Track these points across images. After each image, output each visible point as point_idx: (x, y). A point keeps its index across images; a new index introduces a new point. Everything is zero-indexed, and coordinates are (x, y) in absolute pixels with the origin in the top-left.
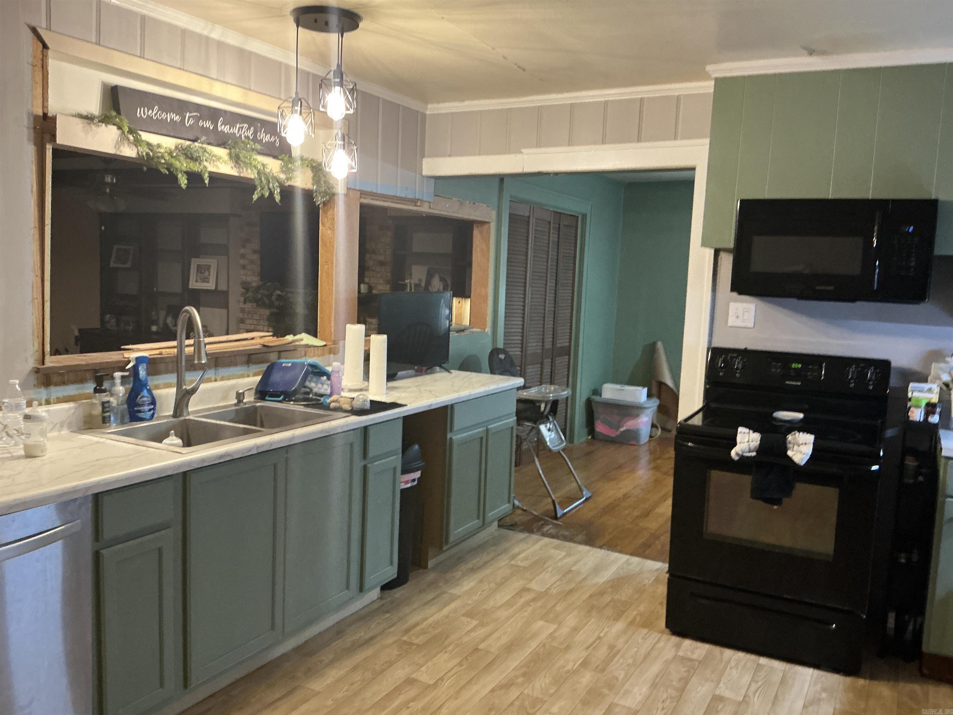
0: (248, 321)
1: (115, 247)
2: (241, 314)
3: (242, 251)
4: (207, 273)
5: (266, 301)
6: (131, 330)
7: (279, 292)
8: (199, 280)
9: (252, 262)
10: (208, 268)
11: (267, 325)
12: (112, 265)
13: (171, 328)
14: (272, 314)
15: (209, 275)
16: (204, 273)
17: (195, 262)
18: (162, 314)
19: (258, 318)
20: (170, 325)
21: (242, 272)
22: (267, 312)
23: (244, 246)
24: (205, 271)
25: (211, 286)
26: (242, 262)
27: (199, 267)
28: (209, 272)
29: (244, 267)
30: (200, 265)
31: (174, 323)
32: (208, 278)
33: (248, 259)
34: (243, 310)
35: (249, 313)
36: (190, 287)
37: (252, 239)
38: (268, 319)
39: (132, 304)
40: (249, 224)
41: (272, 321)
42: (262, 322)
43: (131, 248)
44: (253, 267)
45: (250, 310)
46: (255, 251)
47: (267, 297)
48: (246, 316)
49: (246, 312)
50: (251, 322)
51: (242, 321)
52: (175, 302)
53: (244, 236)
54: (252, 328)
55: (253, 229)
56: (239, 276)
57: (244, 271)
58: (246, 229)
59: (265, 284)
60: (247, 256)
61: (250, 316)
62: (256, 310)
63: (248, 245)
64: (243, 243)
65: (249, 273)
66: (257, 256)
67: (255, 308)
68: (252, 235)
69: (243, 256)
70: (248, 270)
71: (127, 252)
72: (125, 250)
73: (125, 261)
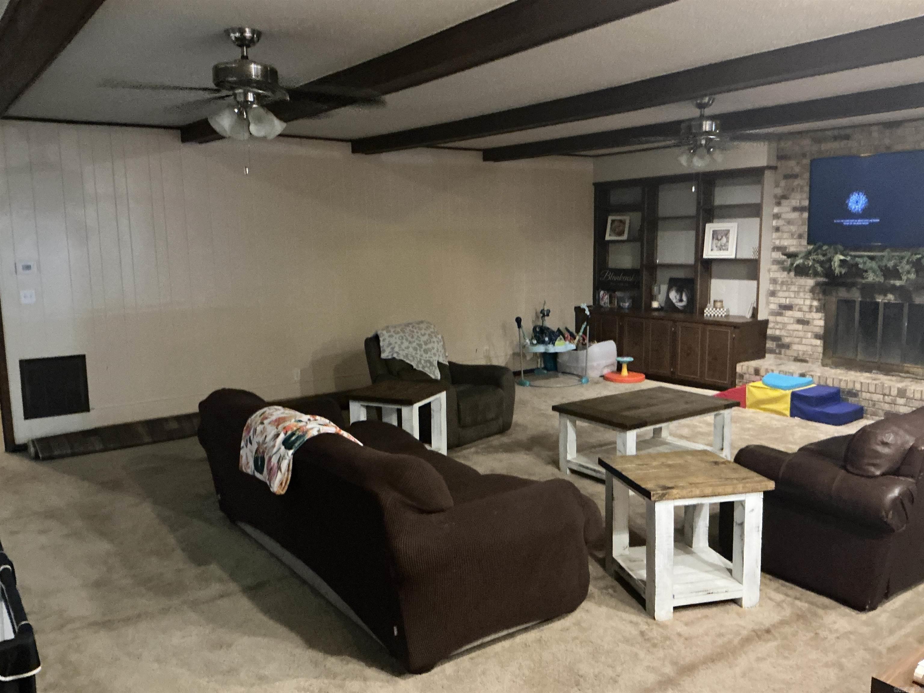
0: (780, 294)
1: (610, 219)
2: (771, 285)
3: (776, 210)
4: (724, 240)
5: (819, 269)
6: (626, 307)
7: (842, 257)
8: (715, 248)
9: (789, 222)
10: (727, 233)
11: (809, 297)
12: (608, 238)
13: (676, 304)
14: (817, 284)
15: (728, 241)
16: (721, 239)
17: (710, 228)
18: (664, 288)
19: (796, 289)
20: (674, 301)
21: (775, 235)
22: (810, 282)
23: (779, 204)
24: (722, 237)
25: (730, 254)
26: (774, 223)
27: (715, 233)
28: (728, 239)
29: (777, 229)
30: (716, 231)
31: (678, 297)
32: (725, 245)
33: (784, 219)
34: (774, 281)
35: (783, 283)
36: (705, 256)
37: (793, 195)
38: (812, 290)
39: (626, 278)
40: (787, 177)
41: (818, 294)
42: (802, 294)
43: (626, 218)
44: (793, 228)
45: (785, 280)
46: (795, 209)
47: (822, 263)
48: (778, 288)
49: (780, 282)
50: (786, 294)
51: (773, 294)
52: (680, 274)
53: (779, 191)
54: (788, 302)
55: (797, 182)
56: (774, 241)
57: (778, 234)
58: (783, 183)
59: (820, 247)
60: (784, 216)
61: (784, 288)
62: (794, 280)
63: (784, 202)
64: (778, 201)
65: (785, 235)
66: (802, 214)
67: (792, 278)
68: (793, 190)
69: (777, 216)
70: (783, 232)
71: (622, 222)
72: (621, 221)
73: (621, 233)
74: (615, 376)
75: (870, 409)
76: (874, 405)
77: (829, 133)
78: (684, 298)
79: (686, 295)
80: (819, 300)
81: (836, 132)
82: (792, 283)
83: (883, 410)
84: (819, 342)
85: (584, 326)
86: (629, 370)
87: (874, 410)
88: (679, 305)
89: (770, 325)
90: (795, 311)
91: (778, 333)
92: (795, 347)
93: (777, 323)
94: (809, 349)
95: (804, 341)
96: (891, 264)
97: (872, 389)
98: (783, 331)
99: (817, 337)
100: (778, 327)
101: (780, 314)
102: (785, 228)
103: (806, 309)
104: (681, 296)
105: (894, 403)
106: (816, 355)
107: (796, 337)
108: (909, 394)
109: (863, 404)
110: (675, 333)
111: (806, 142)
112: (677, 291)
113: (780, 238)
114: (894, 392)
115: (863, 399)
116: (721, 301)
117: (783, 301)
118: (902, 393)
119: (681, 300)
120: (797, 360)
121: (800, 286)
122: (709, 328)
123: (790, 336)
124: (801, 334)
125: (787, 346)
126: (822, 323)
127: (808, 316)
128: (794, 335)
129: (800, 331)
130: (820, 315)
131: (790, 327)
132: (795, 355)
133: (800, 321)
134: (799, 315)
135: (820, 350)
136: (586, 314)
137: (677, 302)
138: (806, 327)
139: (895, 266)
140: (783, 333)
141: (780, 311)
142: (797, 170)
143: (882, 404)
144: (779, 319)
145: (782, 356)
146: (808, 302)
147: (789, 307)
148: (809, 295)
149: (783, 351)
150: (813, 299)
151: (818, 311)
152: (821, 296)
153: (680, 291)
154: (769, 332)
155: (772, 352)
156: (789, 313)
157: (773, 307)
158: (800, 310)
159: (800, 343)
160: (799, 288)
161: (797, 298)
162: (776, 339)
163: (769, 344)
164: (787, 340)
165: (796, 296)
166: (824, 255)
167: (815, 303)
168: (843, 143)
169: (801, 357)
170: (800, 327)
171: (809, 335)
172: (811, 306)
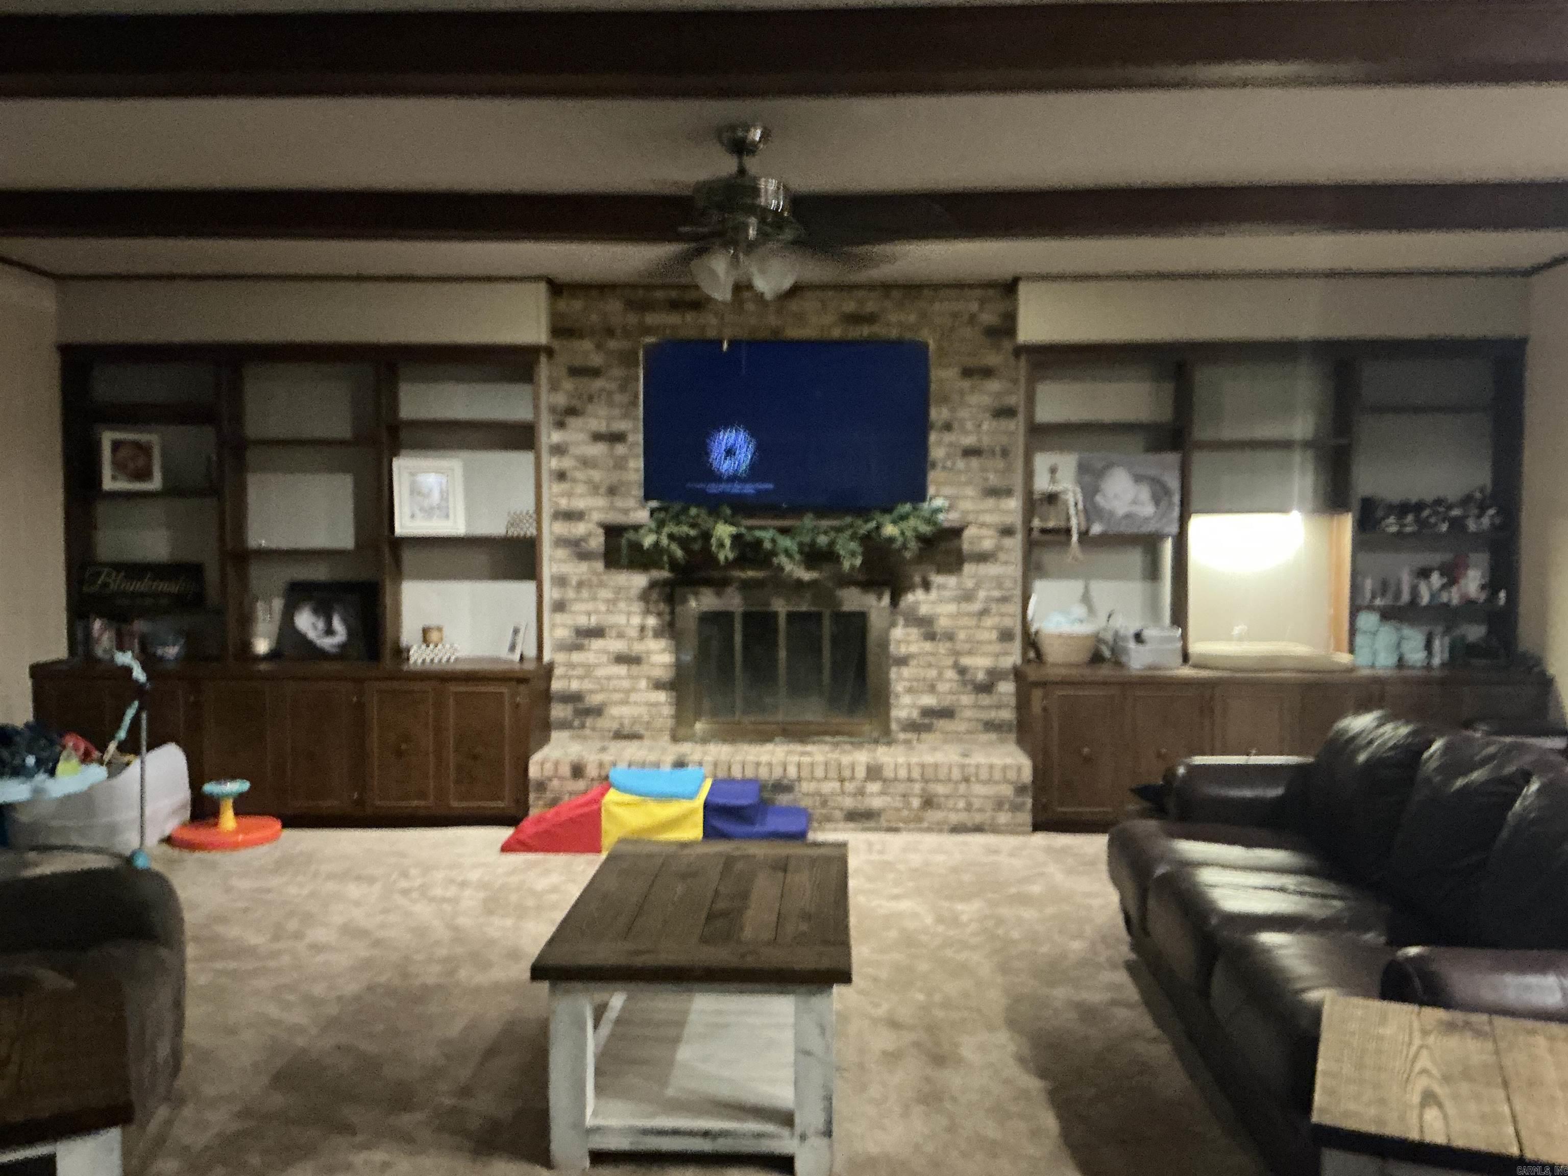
0: (577, 606)
1: (107, 438)
3: (559, 436)
4: (436, 495)
5: (679, 553)
7: (732, 530)
8: (418, 513)
9: (586, 463)
11: (638, 610)
12: (107, 484)
13: (318, 642)
14: (653, 585)
15: (442, 503)
16: (428, 495)
17: (406, 468)
18: (275, 604)
19: (610, 596)
20: (312, 635)
21: (556, 488)
22: (639, 580)
23: (561, 425)
26: (558, 463)
29: (561, 476)
31: (321, 625)
32: (439, 507)
33: (574, 456)
34: (561, 581)
35: (580, 585)
36: (399, 532)
37: (590, 408)
38: (644, 596)
39: (164, 586)
40: (576, 372)
41: (657, 602)
42: (622, 605)
43: (151, 438)
44: (597, 475)
45: (584, 577)
46: (597, 437)
47: (683, 542)
48: (571, 594)
49: (574, 583)
50: (590, 606)
51: (560, 607)
52: (319, 573)
53: (561, 399)
54: (594, 621)
55: (598, 384)
56: (555, 499)
57: (564, 486)
58: (568, 385)
59: (685, 510)
60: (574, 450)
61: (585, 593)
62: (605, 578)
63: (572, 422)
64: (558, 418)
65: (580, 489)
66: (612, 449)
67: (600, 574)
68: (591, 399)
69: (559, 450)
70: (574, 481)
71: (144, 449)
72: (137, 445)
73: (144, 474)
74: (200, 834)
75: (819, 812)
76: (824, 803)
77: (659, 294)
78: (337, 624)
79: (344, 620)
80: (659, 614)
81: (674, 294)
82: (602, 585)
83: (841, 809)
84: (662, 696)
85: (130, 713)
86: (237, 814)
87: (824, 811)
88: (328, 643)
89: (558, 672)
90: (611, 638)
91: (575, 686)
92: (615, 711)
93: (571, 666)
94: (642, 711)
95: (634, 697)
96: (823, 540)
97: (819, 772)
98: (586, 681)
99: (658, 685)
100: (575, 673)
101: (579, 648)
102: (579, 475)
103: (633, 633)
104: (329, 623)
105: (861, 792)
106: (659, 723)
107: (615, 690)
108: (888, 773)
109: (805, 803)
110: (360, 707)
111: (614, 306)
112: (316, 611)
113: (569, 495)
114: (861, 773)
115: (804, 794)
116: (440, 629)
117: (583, 621)
118: (874, 772)
119: (329, 631)
120: (619, 735)
121: (618, 590)
122: (454, 688)
123: (602, 690)
124: (626, 684)
125: (597, 711)
126: (667, 658)
127: (638, 648)
128: (611, 688)
129: (623, 678)
130: (662, 643)
131: (601, 672)
132: (615, 726)
133: (621, 659)
134: (617, 646)
135: (668, 711)
136: (137, 681)
137: (319, 637)
138: (635, 669)
139: (832, 543)
140: (587, 685)
141: (579, 641)
142: (596, 360)
143: (839, 799)
144: (576, 657)
145: (587, 732)
146: (636, 620)
147: (598, 632)
148: (637, 607)
149: (589, 722)
150: (647, 612)
151: (658, 634)
152: (662, 606)
153: (324, 610)
154: (556, 685)
155: (565, 725)
156: (597, 644)
157: (562, 633)
158: (621, 636)
159: (625, 702)
160: (615, 593)
161: (611, 612)
162: (573, 698)
163: (558, 711)
164: (596, 699)
165: (610, 609)
166: (693, 526)
167: (652, 621)
168: (689, 317)
169: (626, 731)
170: (622, 670)
171: (643, 684)
172: (643, 629)
